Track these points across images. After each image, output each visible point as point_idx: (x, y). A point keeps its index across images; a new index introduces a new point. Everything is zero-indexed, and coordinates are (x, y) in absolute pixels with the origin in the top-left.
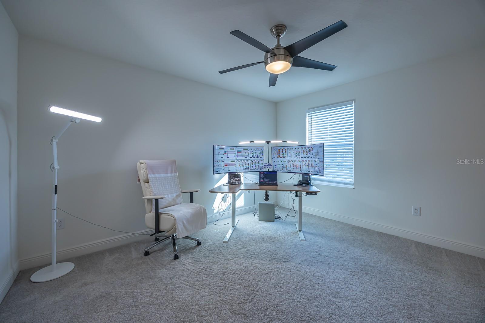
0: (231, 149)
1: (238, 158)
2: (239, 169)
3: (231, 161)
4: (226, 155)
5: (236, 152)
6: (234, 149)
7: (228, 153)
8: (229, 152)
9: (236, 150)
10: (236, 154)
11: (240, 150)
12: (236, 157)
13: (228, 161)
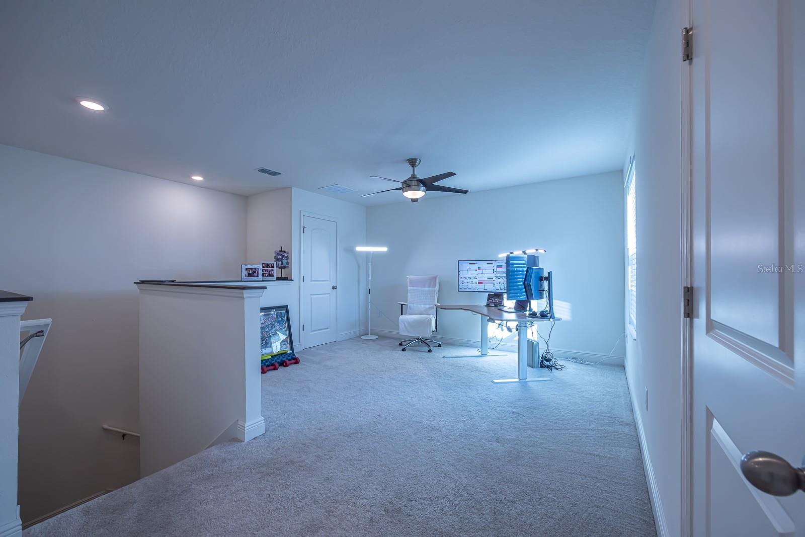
0: (488, 264)
1: (497, 275)
2: (499, 289)
3: (488, 278)
4: (481, 271)
5: (495, 267)
6: (492, 264)
7: (483, 268)
8: (486, 268)
9: (495, 264)
10: (495, 270)
11: (500, 264)
12: (495, 273)
13: (484, 278)
